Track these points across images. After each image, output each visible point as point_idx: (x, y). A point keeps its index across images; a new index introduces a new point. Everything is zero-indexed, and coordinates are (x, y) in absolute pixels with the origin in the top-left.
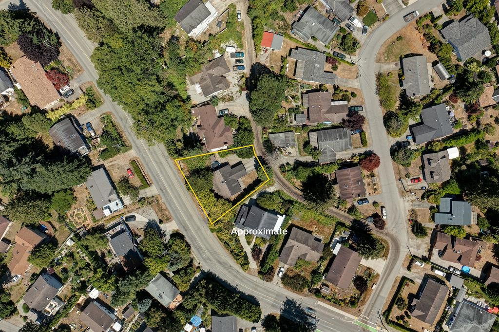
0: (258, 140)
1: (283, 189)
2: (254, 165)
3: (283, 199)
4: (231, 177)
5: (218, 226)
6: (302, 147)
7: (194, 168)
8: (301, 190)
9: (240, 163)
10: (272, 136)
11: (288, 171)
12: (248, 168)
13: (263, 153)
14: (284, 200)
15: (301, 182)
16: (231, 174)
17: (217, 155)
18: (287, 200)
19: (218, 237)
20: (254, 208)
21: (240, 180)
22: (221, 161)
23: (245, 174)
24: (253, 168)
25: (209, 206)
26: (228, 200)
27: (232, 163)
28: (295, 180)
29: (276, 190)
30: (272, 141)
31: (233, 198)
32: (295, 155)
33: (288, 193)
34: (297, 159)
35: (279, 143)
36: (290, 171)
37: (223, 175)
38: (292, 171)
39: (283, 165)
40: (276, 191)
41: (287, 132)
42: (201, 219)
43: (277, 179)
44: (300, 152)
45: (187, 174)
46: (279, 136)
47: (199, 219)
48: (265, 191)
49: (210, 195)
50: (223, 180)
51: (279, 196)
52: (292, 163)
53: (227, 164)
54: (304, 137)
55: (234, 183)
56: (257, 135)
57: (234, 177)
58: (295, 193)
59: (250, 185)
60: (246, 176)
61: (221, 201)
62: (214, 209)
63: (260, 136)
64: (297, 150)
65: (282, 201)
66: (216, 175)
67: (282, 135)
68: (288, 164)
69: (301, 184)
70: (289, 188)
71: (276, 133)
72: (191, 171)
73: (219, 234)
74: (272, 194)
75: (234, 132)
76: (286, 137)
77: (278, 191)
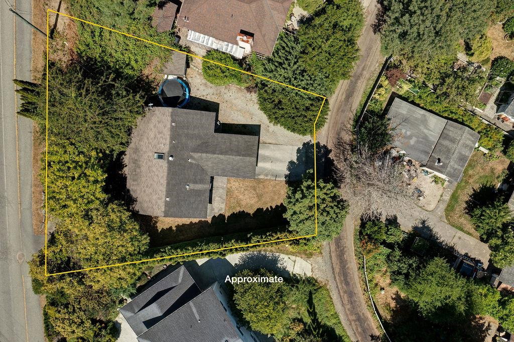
0: (350, 95)
1: (331, 286)
2: (291, 163)
3: (313, 313)
4: (196, 155)
6: (465, 196)
7: (96, 53)
8: (385, 324)
9: (252, 130)
10: (401, 108)
11: (384, 243)
12: (267, 159)
13: (340, 144)
14: (315, 320)
15: (397, 298)
16: (204, 147)
17: (198, 61)
18: (325, 326)
19: (46, 314)
20: (212, 297)
21: (221, 183)
22: (201, 88)
23: (249, 174)
24: (283, 169)
27: (228, 116)
28: (385, 281)
29: (309, 274)
30: (392, 124)
31: (165, 223)
32: (432, 207)
33: (338, 307)
34: (430, 224)
35: (412, 142)
36: (390, 246)
37: (175, 134)
40: (310, 281)
41: (456, 121)
42: (29, 229)
43: (333, 248)
44: (450, 209)
46: (424, 121)
47: (22, 224)
48: (275, 261)
50: (165, 149)
51: (310, 302)
52: (407, 225)
53: (211, 107)
54: (492, 170)
55: (195, 182)
56: (358, 77)
57: (208, 161)
58: (360, 320)
59: (242, 215)
60: (248, 183)
63: (363, 87)
64: (447, 197)
65: (308, 320)
66: (154, 120)
67: (435, 124)
68: (393, 222)
69: (393, 304)
70: (351, 294)
71: (418, 105)
74: (292, 280)
75: (294, 24)
76: (443, 135)
77: (314, 285)
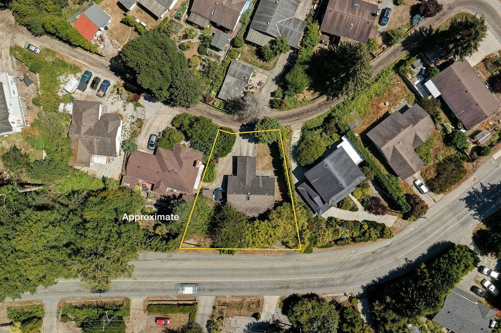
0: (217, 117)
1: (305, 120)
2: (249, 141)
3: (319, 128)
4: (247, 183)
5: (306, 239)
6: (261, 62)
7: (205, 227)
8: (321, 95)
9: (235, 159)
10: (222, 95)
11: (283, 98)
12: (248, 153)
13: (239, 120)
14: (322, 126)
15: (309, 90)
16: (243, 180)
17: (206, 185)
18: (324, 122)
19: (322, 247)
20: (309, 175)
21: (259, 173)
22: (217, 184)
23: (254, 160)
24: (252, 145)
25: (270, 236)
26: (277, 205)
27: (229, 171)
28: (301, 96)
29: (300, 131)
30: (230, 98)
31: (278, 196)
32: (266, 77)
33: (315, 116)
34: (274, 77)
35: (237, 89)
36: (284, 95)
37: (239, 192)
38: (286, 92)
39: (271, 102)
40: (303, 130)
41: (227, 70)
42: (284, 257)
43: (287, 120)
44: (267, 69)
45: (209, 241)
46: (228, 84)
47: (282, 260)
48: (294, 147)
49: (256, 226)
50: (244, 196)
51: (311, 130)
52: (275, 87)
53: (226, 178)
54: (248, 51)
55: (259, 183)
56: (209, 114)
57: (249, 179)
58: (320, 106)
59: (273, 162)
60: (258, 160)
61: (274, 215)
62: (280, 232)
63: (214, 111)
64: (262, 70)
65: (321, 130)
66: (232, 202)
67: (229, 79)
68: (273, 94)
69: (312, 91)
70: (308, 111)
71: (221, 87)
72: (207, 233)
73: (319, 245)
74: (303, 138)
75: (187, 143)
76: (234, 76)
77: (304, 128)
